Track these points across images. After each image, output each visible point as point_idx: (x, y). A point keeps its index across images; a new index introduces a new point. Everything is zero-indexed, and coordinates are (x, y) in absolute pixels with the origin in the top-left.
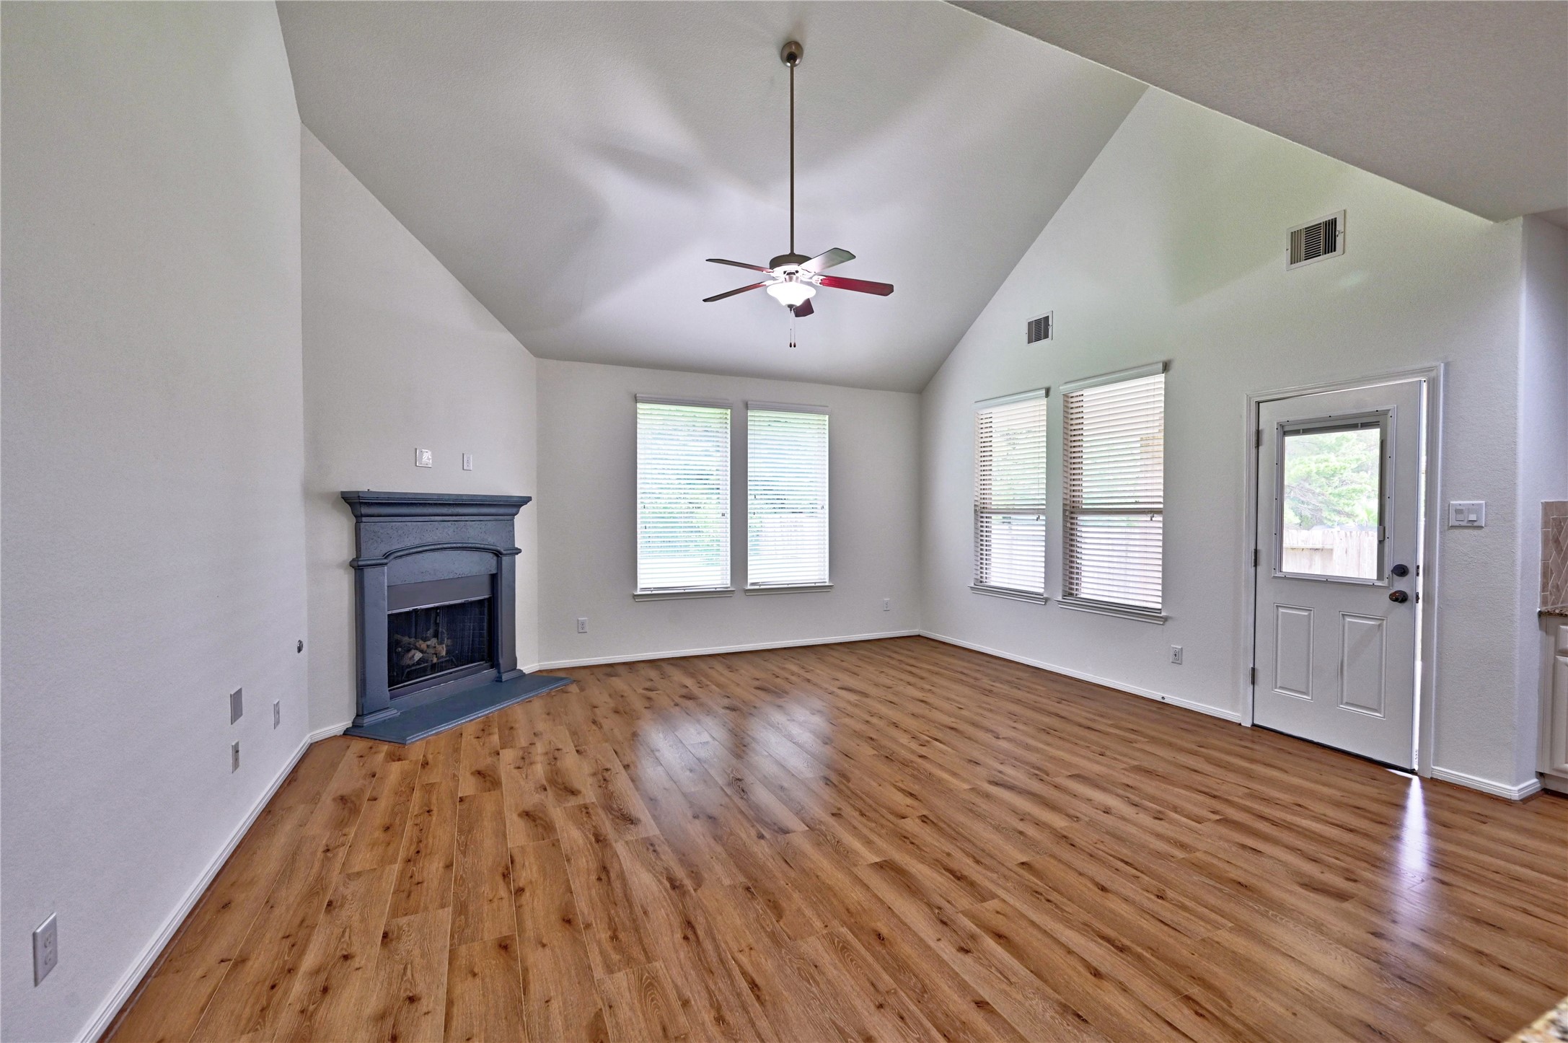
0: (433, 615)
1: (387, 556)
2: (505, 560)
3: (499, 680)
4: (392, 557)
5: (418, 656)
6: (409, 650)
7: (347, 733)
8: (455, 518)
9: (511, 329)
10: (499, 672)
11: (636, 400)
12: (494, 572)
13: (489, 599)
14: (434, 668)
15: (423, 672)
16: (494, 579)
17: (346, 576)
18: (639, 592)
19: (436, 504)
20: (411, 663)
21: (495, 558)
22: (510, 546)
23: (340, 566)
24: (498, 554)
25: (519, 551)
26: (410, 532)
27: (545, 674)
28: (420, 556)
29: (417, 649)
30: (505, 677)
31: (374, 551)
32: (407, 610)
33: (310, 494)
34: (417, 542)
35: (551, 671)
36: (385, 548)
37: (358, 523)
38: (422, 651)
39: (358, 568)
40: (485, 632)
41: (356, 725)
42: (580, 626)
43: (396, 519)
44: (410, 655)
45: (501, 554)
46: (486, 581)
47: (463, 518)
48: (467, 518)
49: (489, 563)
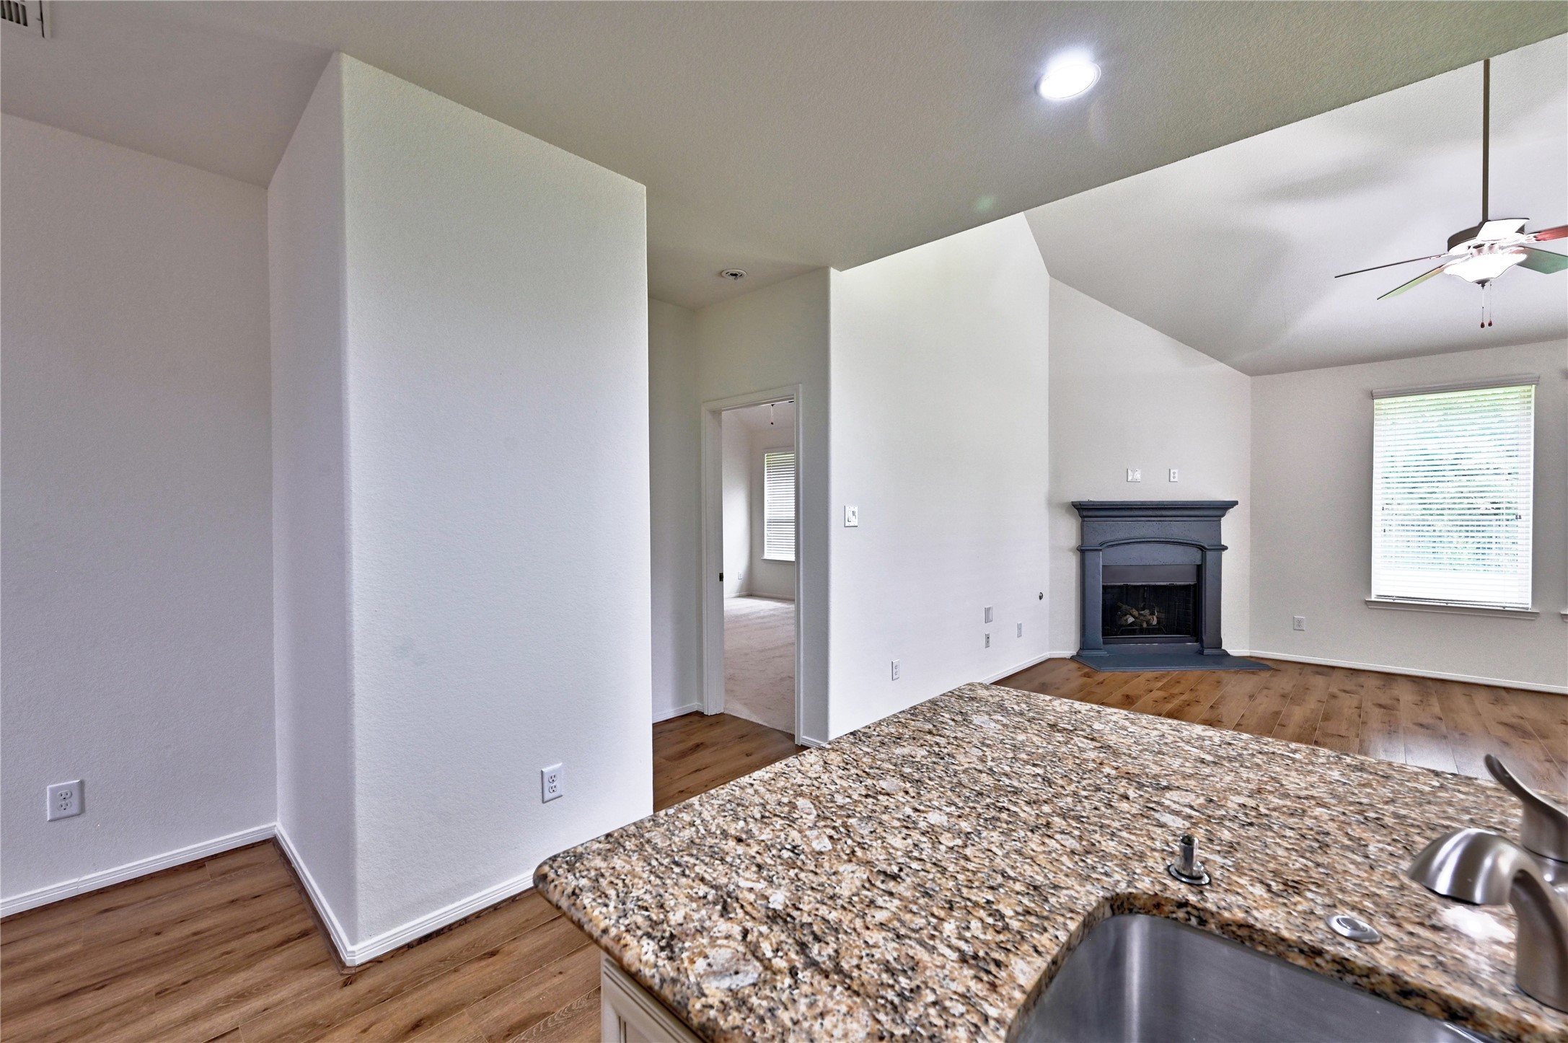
0: (1142, 590)
1: (1101, 545)
2: (1209, 555)
3: (1201, 653)
4: (1105, 545)
5: (1131, 620)
6: (1126, 615)
7: (1072, 658)
8: (1159, 519)
9: (1220, 358)
10: (1202, 646)
11: (1372, 396)
12: (1199, 563)
13: (1194, 585)
14: (1142, 631)
15: (1133, 632)
16: (1200, 569)
17: (1074, 557)
18: (1373, 598)
19: (1140, 509)
20: (1124, 623)
21: (1200, 552)
22: (1216, 543)
23: (1071, 550)
24: (1202, 549)
25: (1225, 548)
26: (1123, 529)
27: (1252, 659)
28: (1127, 546)
29: (1131, 614)
30: (1206, 652)
31: (1094, 540)
32: (1119, 584)
33: (1052, 504)
34: (1126, 536)
35: (1262, 659)
36: (1102, 539)
37: (1083, 521)
38: (1133, 616)
39: (1082, 551)
40: (1191, 611)
41: (1078, 654)
42: (1296, 623)
43: (1109, 519)
44: (1125, 618)
45: (1205, 549)
46: (1194, 570)
47: (1167, 519)
48: (1171, 519)
49: (1195, 556)
